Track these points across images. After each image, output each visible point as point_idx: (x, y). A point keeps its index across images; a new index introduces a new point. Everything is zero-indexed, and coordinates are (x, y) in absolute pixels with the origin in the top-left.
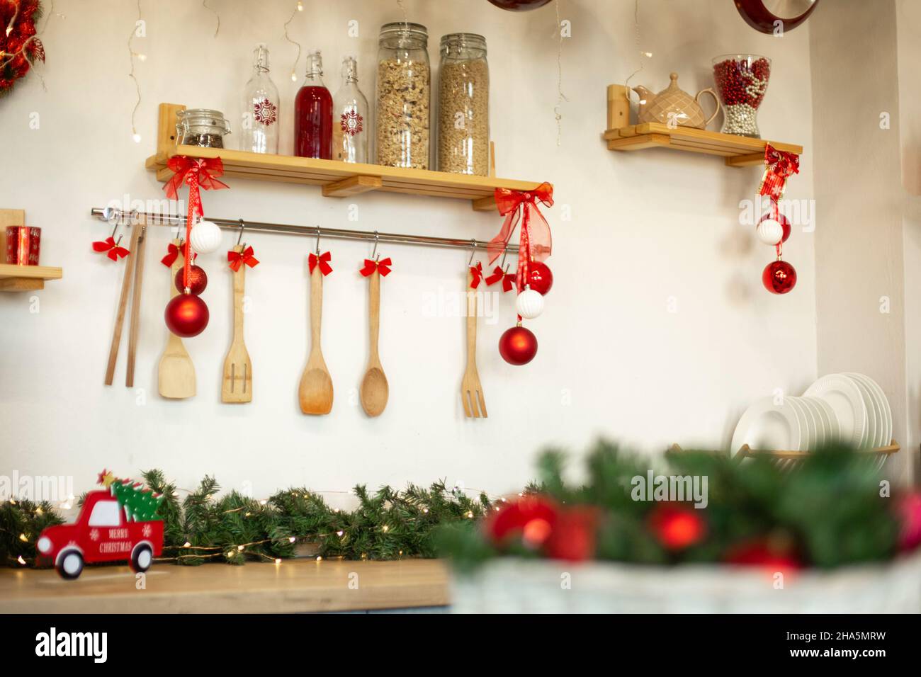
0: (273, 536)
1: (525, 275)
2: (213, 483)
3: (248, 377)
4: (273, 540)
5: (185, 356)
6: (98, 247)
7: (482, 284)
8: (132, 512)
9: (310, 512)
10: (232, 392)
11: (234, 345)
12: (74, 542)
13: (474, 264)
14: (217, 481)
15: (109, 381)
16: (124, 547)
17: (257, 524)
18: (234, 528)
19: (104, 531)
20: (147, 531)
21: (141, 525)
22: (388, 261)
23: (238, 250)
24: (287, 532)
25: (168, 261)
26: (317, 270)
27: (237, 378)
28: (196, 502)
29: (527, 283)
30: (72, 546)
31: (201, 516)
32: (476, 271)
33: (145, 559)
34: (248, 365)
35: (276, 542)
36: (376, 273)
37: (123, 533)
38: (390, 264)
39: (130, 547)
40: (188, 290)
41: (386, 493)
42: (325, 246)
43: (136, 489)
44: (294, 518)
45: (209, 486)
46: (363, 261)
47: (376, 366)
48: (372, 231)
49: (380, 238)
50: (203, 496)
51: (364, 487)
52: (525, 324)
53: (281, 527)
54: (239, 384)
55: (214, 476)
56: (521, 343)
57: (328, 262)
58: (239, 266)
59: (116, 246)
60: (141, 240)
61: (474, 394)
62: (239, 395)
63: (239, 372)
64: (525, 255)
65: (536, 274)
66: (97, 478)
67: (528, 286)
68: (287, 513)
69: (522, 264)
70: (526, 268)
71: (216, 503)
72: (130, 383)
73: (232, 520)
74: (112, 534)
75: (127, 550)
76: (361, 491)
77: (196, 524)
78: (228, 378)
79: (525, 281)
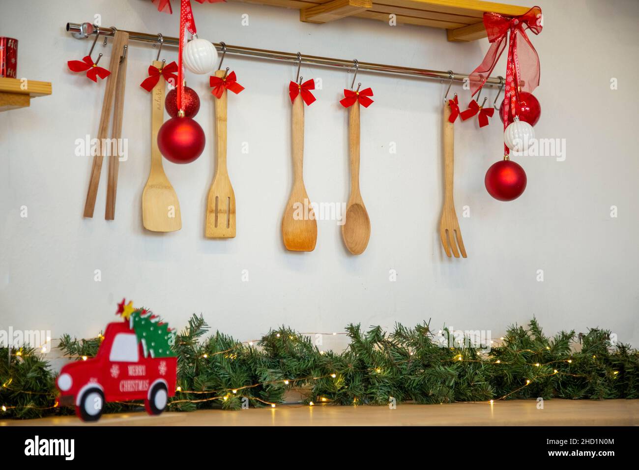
0: (265, 379)
1: (513, 105)
2: (201, 322)
3: (231, 211)
4: (265, 384)
5: (168, 187)
6: (74, 66)
7: (458, 118)
8: (149, 347)
9: (298, 355)
10: (216, 226)
11: (217, 176)
12: (96, 380)
13: (451, 97)
14: (205, 321)
15: (88, 212)
16: (142, 385)
17: (244, 368)
18: (222, 372)
19: (124, 366)
20: (163, 368)
21: (157, 361)
22: (369, 92)
23: (220, 75)
24: (280, 375)
25: (148, 85)
26: (298, 99)
27: (221, 212)
28: (184, 342)
29: (516, 114)
30: (93, 384)
31: (188, 359)
32: (453, 105)
33: (161, 399)
34: (231, 199)
35: (268, 386)
36: (356, 104)
37: (140, 370)
38: (372, 94)
39: (147, 385)
40: (182, 113)
41: (376, 334)
42: (307, 74)
43: (153, 321)
44: (285, 360)
45: (197, 326)
46: (343, 92)
47: (358, 202)
48: (352, 60)
49: (359, 67)
50: (190, 337)
51: (358, 327)
52: (514, 157)
53: (272, 370)
54: (223, 218)
55: (201, 315)
56: (509, 177)
57: (311, 91)
58: (222, 92)
59: (95, 66)
60: (123, 59)
61: (452, 233)
62: (222, 230)
63: (223, 206)
64: (513, 85)
65: (523, 105)
66: (116, 308)
67: (517, 117)
68: (275, 356)
69: (508, 95)
70: (514, 99)
71: (204, 345)
72: (110, 215)
73: (220, 363)
74: (131, 371)
75: (145, 389)
76: (354, 331)
77: (184, 367)
78: (211, 212)
79: (514, 112)
